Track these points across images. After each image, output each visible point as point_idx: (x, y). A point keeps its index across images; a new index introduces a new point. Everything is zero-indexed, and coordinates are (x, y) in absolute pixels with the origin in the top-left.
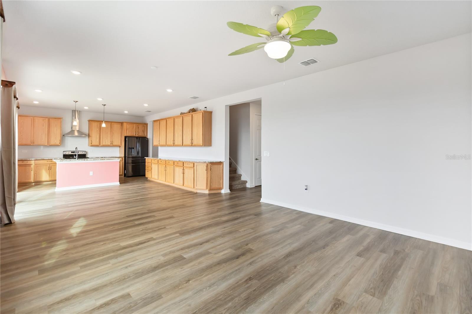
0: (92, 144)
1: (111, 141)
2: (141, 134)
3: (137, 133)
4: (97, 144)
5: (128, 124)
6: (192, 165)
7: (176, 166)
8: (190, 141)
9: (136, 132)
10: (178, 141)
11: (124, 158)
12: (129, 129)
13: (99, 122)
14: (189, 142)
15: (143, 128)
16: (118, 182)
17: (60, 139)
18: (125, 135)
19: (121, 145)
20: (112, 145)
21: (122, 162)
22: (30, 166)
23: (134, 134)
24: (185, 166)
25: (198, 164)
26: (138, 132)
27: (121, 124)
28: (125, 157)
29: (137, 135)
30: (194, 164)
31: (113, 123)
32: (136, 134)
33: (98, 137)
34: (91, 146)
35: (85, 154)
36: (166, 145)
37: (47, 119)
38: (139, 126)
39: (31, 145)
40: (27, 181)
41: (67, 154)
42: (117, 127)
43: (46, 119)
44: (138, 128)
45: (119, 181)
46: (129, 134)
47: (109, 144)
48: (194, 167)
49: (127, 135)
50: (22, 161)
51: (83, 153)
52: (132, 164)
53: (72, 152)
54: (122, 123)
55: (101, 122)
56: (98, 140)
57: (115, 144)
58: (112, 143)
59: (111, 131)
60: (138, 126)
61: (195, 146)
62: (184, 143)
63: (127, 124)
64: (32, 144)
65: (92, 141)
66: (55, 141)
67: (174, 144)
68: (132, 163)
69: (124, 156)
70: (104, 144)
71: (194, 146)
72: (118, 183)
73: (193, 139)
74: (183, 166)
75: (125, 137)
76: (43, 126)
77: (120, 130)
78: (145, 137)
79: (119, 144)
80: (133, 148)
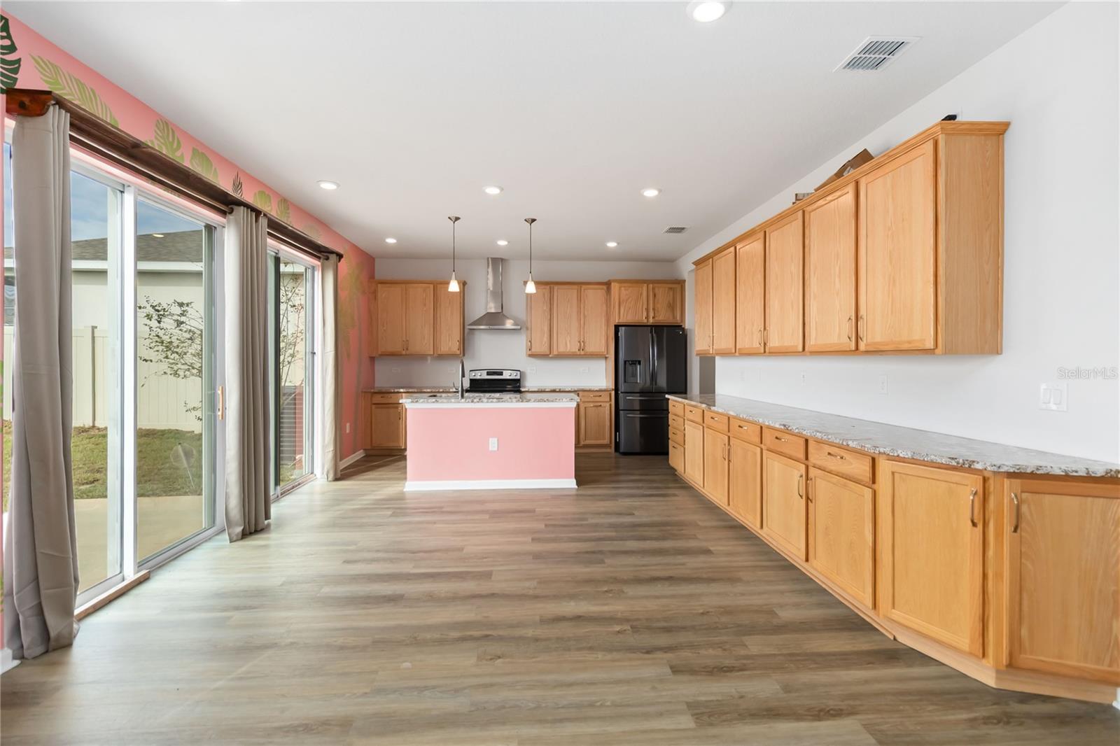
0: (533, 350)
1: (579, 342)
2: (663, 317)
3: (651, 315)
4: (545, 349)
5: (626, 285)
6: (860, 468)
7: (768, 450)
8: (847, 328)
9: (647, 310)
10: (785, 332)
11: (613, 393)
12: (627, 300)
13: (548, 287)
14: (839, 333)
15: (671, 293)
16: (570, 478)
17: (459, 339)
18: (617, 322)
19: (607, 353)
20: (582, 353)
21: (608, 405)
22: (397, 408)
23: (641, 317)
24: (819, 463)
25: (898, 466)
26: (654, 309)
27: (605, 287)
28: (616, 389)
29: (651, 321)
30: (874, 460)
31: (584, 287)
32: (647, 317)
33: (546, 329)
34: (530, 356)
35: (518, 377)
36: (735, 352)
37: (432, 286)
38: (656, 290)
39: (401, 355)
40: (391, 444)
41: (478, 377)
42: (594, 297)
43: (429, 287)
44: (655, 296)
45: (575, 478)
46: (627, 317)
47: (575, 349)
48: (874, 482)
49: (621, 321)
50: (382, 395)
51: (514, 376)
52: (641, 414)
53: (488, 374)
54: (608, 284)
55: (552, 286)
56: (546, 339)
57: (590, 348)
58: (582, 348)
59: (579, 312)
60: (653, 289)
61: (876, 352)
62: (813, 342)
63: (620, 287)
64: (404, 352)
65: (530, 342)
66: (450, 344)
67: (765, 344)
68: (642, 411)
69: (614, 388)
70: (562, 349)
71: (867, 352)
72: (571, 483)
73: (862, 312)
74: (807, 458)
75: (617, 327)
76: (425, 305)
77: (604, 306)
78: (680, 326)
79: (603, 349)
80: (640, 363)
